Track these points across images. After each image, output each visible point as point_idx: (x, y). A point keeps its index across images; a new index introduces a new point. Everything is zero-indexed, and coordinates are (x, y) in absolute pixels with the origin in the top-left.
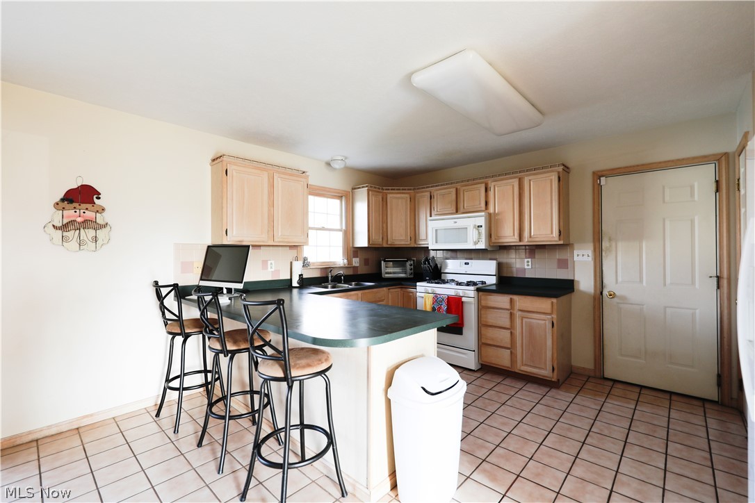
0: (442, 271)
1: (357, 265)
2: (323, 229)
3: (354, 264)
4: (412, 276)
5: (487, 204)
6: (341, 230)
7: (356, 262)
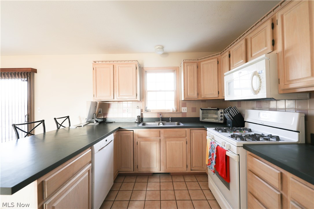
0: (245, 120)
1: (186, 111)
2: (160, 91)
3: (183, 111)
4: (222, 122)
5: (274, 43)
6: (173, 91)
7: (184, 110)
